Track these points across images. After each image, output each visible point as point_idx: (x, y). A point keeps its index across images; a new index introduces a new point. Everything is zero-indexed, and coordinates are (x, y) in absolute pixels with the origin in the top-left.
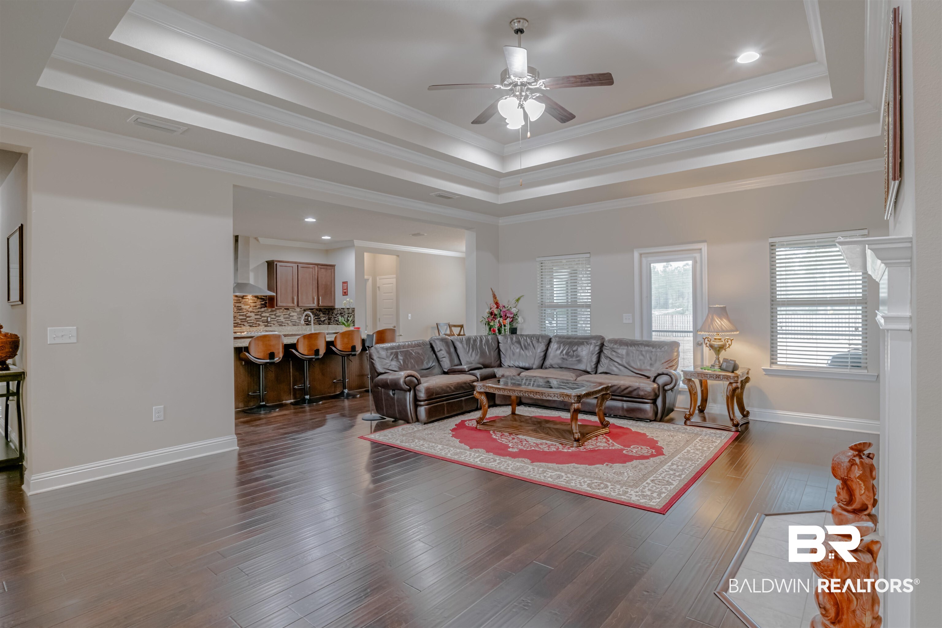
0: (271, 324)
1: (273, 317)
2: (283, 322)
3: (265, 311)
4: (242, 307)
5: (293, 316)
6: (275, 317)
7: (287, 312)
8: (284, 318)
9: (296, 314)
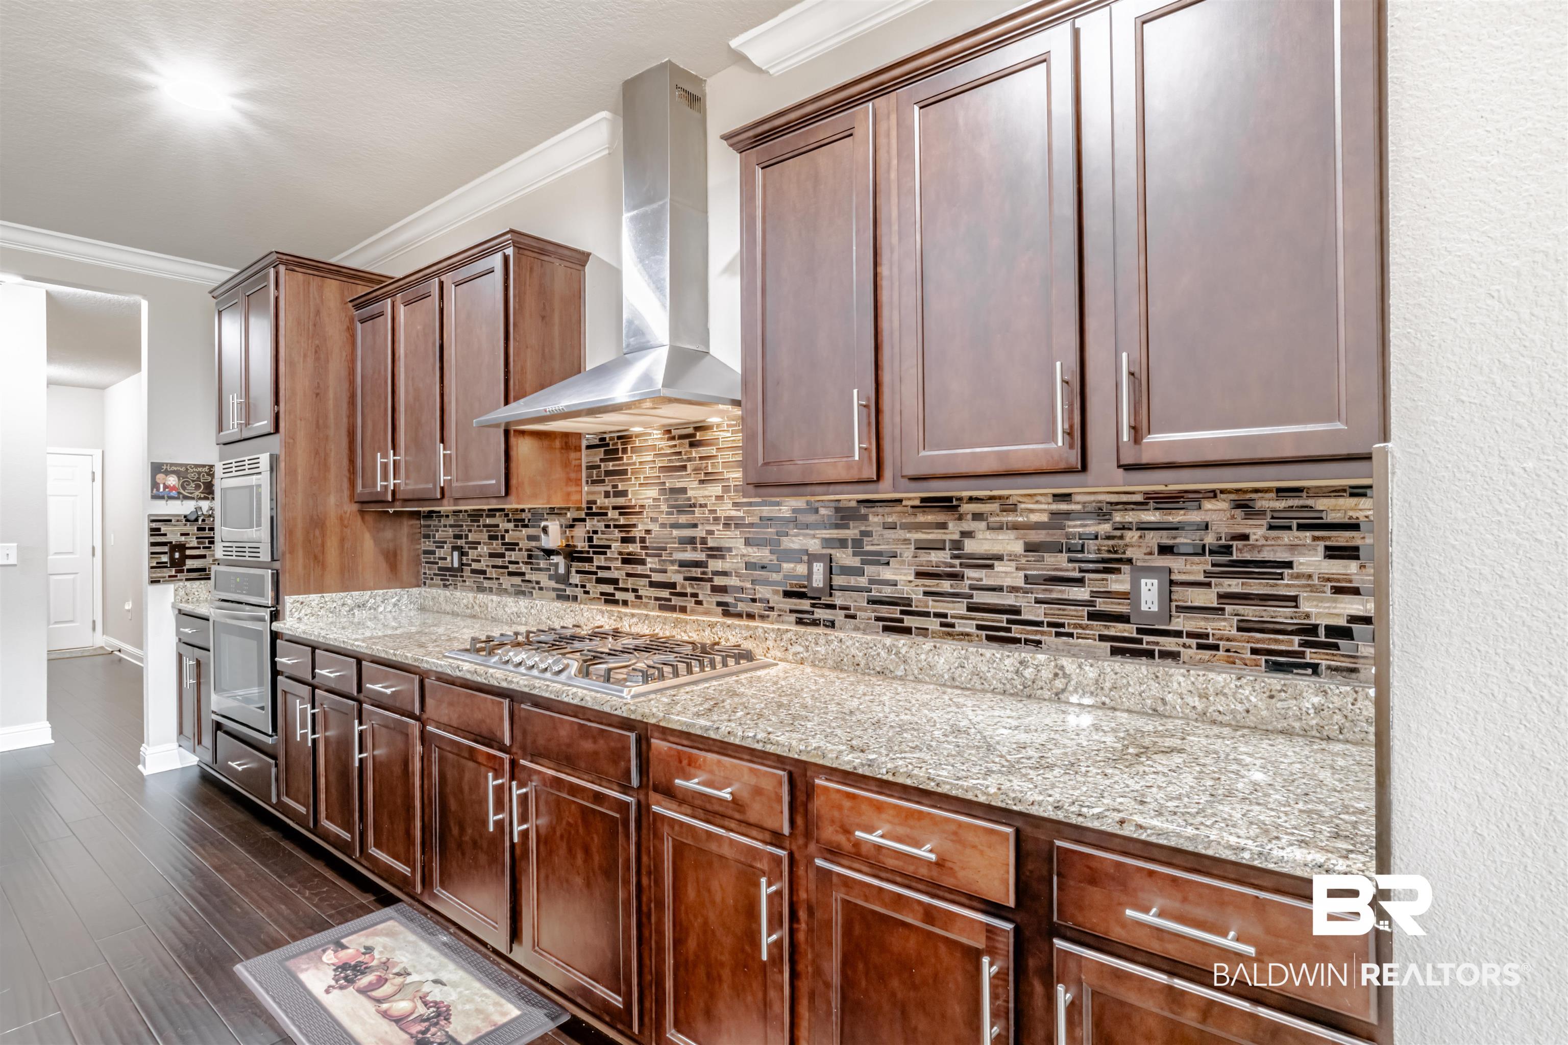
0: (832, 607)
1: (844, 557)
2: (908, 602)
3: (802, 518)
4: (690, 493)
5: (987, 562)
6: (855, 562)
7: (943, 526)
8: (919, 575)
9: (1018, 547)
